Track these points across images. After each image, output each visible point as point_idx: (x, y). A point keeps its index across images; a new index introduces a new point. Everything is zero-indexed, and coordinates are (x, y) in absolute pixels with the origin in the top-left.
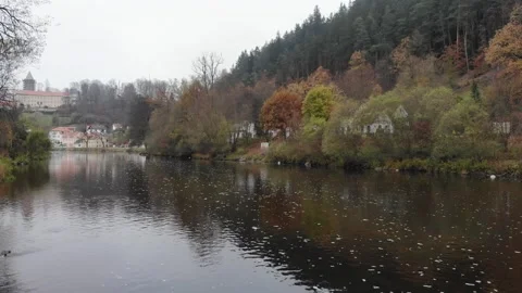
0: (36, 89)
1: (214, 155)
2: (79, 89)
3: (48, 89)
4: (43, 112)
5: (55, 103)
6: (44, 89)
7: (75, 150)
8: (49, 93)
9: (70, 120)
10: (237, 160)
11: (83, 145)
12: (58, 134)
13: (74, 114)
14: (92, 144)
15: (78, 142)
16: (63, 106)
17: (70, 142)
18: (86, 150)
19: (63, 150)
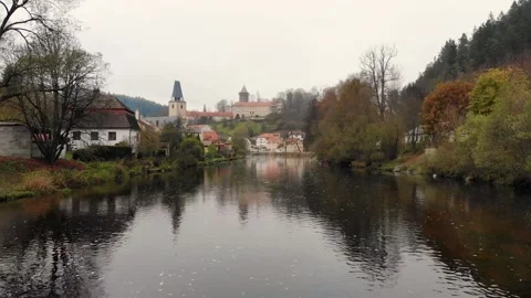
0: (250, 100)
1: (369, 164)
2: (285, 98)
3: (259, 100)
4: (255, 121)
5: (264, 112)
6: (256, 101)
7: (276, 155)
8: (259, 103)
9: (275, 127)
10: (390, 170)
11: (283, 150)
12: (264, 140)
13: (279, 121)
14: (291, 149)
15: (279, 147)
16: (271, 115)
17: (273, 147)
18: (285, 155)
19: (267, 154)
